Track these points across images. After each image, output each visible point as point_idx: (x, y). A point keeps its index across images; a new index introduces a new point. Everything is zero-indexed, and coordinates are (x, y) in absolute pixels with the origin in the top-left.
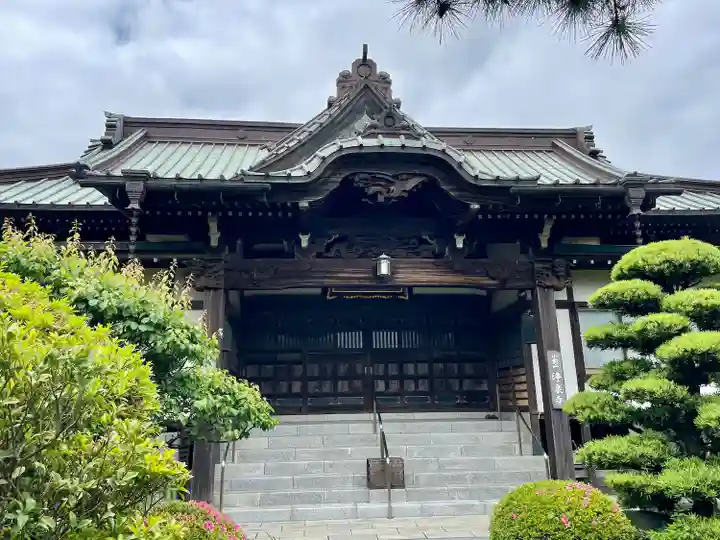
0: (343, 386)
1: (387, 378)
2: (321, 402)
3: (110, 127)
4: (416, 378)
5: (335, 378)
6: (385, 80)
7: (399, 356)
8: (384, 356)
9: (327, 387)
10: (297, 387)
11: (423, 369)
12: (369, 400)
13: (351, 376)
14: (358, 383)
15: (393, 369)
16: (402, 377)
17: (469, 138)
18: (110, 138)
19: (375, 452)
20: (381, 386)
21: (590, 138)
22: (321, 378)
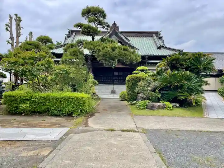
0: (109, 81)
1: (116, 80)
2: (106, 83)
3: (69, 33)
4: (120, 80)
5: (108, 79)
6: (118, 28)
7: (118, 76)
8: (116, 76)
9: (107, 81)
10: (102, 80)
11: (122, 78)
12: (113, 83)
13: (111, 79)
14: (112, 80)
15: (117, 78)
16: (118, 80)
17: (136, 34)
18: (69, 35)
19: (112, 89)
20: (115, 81)
21: (160, 34)
22: (106, 79)
